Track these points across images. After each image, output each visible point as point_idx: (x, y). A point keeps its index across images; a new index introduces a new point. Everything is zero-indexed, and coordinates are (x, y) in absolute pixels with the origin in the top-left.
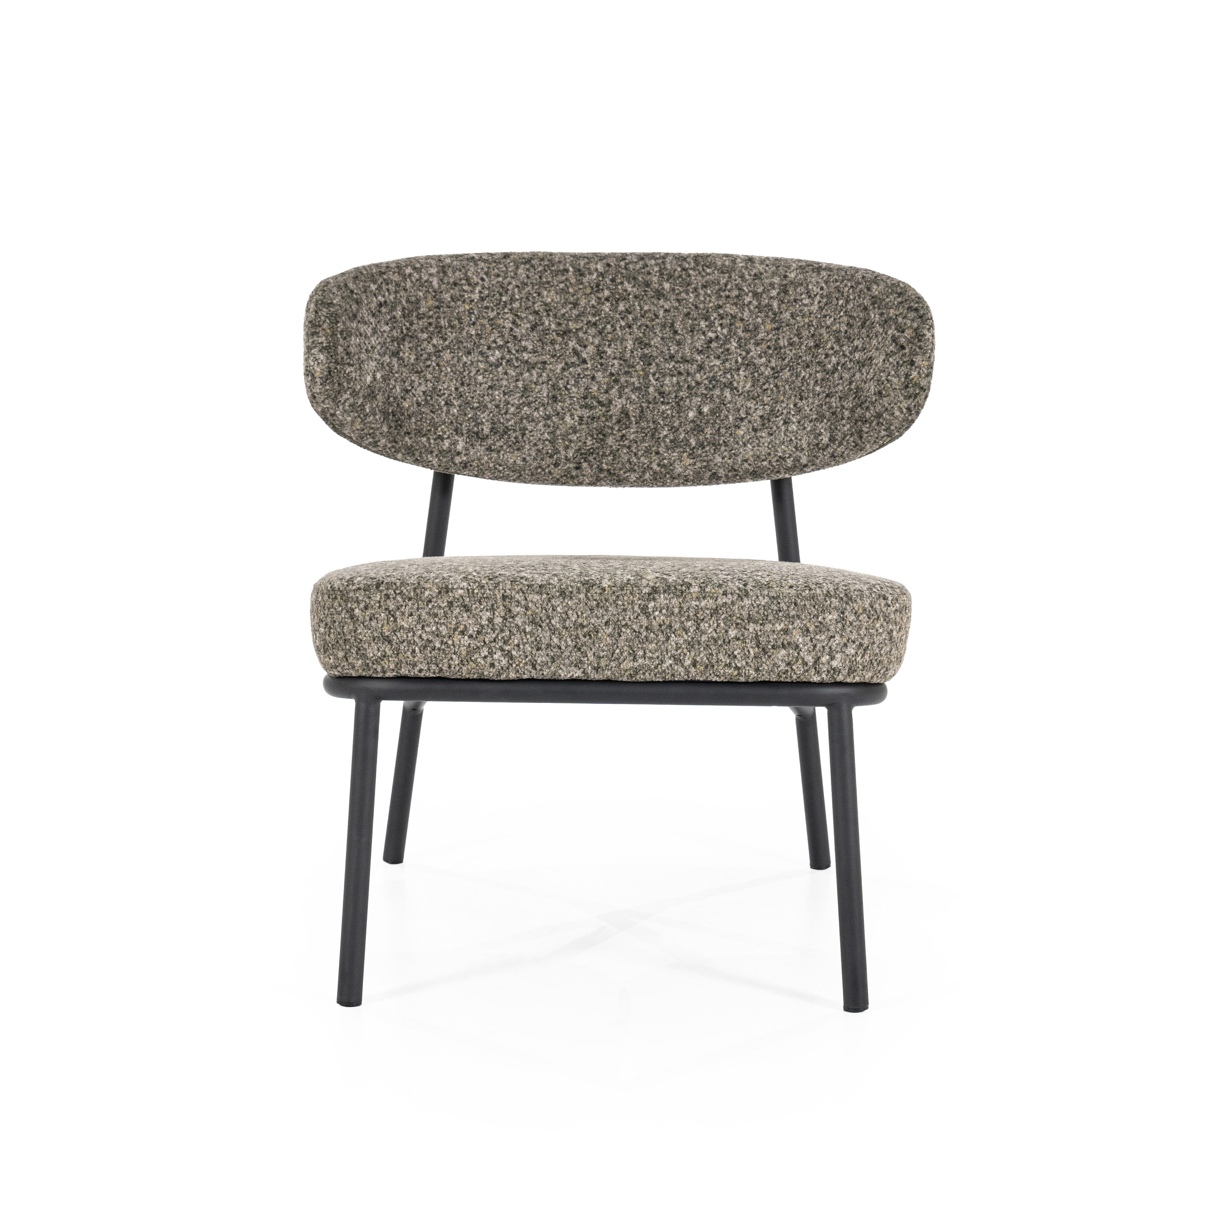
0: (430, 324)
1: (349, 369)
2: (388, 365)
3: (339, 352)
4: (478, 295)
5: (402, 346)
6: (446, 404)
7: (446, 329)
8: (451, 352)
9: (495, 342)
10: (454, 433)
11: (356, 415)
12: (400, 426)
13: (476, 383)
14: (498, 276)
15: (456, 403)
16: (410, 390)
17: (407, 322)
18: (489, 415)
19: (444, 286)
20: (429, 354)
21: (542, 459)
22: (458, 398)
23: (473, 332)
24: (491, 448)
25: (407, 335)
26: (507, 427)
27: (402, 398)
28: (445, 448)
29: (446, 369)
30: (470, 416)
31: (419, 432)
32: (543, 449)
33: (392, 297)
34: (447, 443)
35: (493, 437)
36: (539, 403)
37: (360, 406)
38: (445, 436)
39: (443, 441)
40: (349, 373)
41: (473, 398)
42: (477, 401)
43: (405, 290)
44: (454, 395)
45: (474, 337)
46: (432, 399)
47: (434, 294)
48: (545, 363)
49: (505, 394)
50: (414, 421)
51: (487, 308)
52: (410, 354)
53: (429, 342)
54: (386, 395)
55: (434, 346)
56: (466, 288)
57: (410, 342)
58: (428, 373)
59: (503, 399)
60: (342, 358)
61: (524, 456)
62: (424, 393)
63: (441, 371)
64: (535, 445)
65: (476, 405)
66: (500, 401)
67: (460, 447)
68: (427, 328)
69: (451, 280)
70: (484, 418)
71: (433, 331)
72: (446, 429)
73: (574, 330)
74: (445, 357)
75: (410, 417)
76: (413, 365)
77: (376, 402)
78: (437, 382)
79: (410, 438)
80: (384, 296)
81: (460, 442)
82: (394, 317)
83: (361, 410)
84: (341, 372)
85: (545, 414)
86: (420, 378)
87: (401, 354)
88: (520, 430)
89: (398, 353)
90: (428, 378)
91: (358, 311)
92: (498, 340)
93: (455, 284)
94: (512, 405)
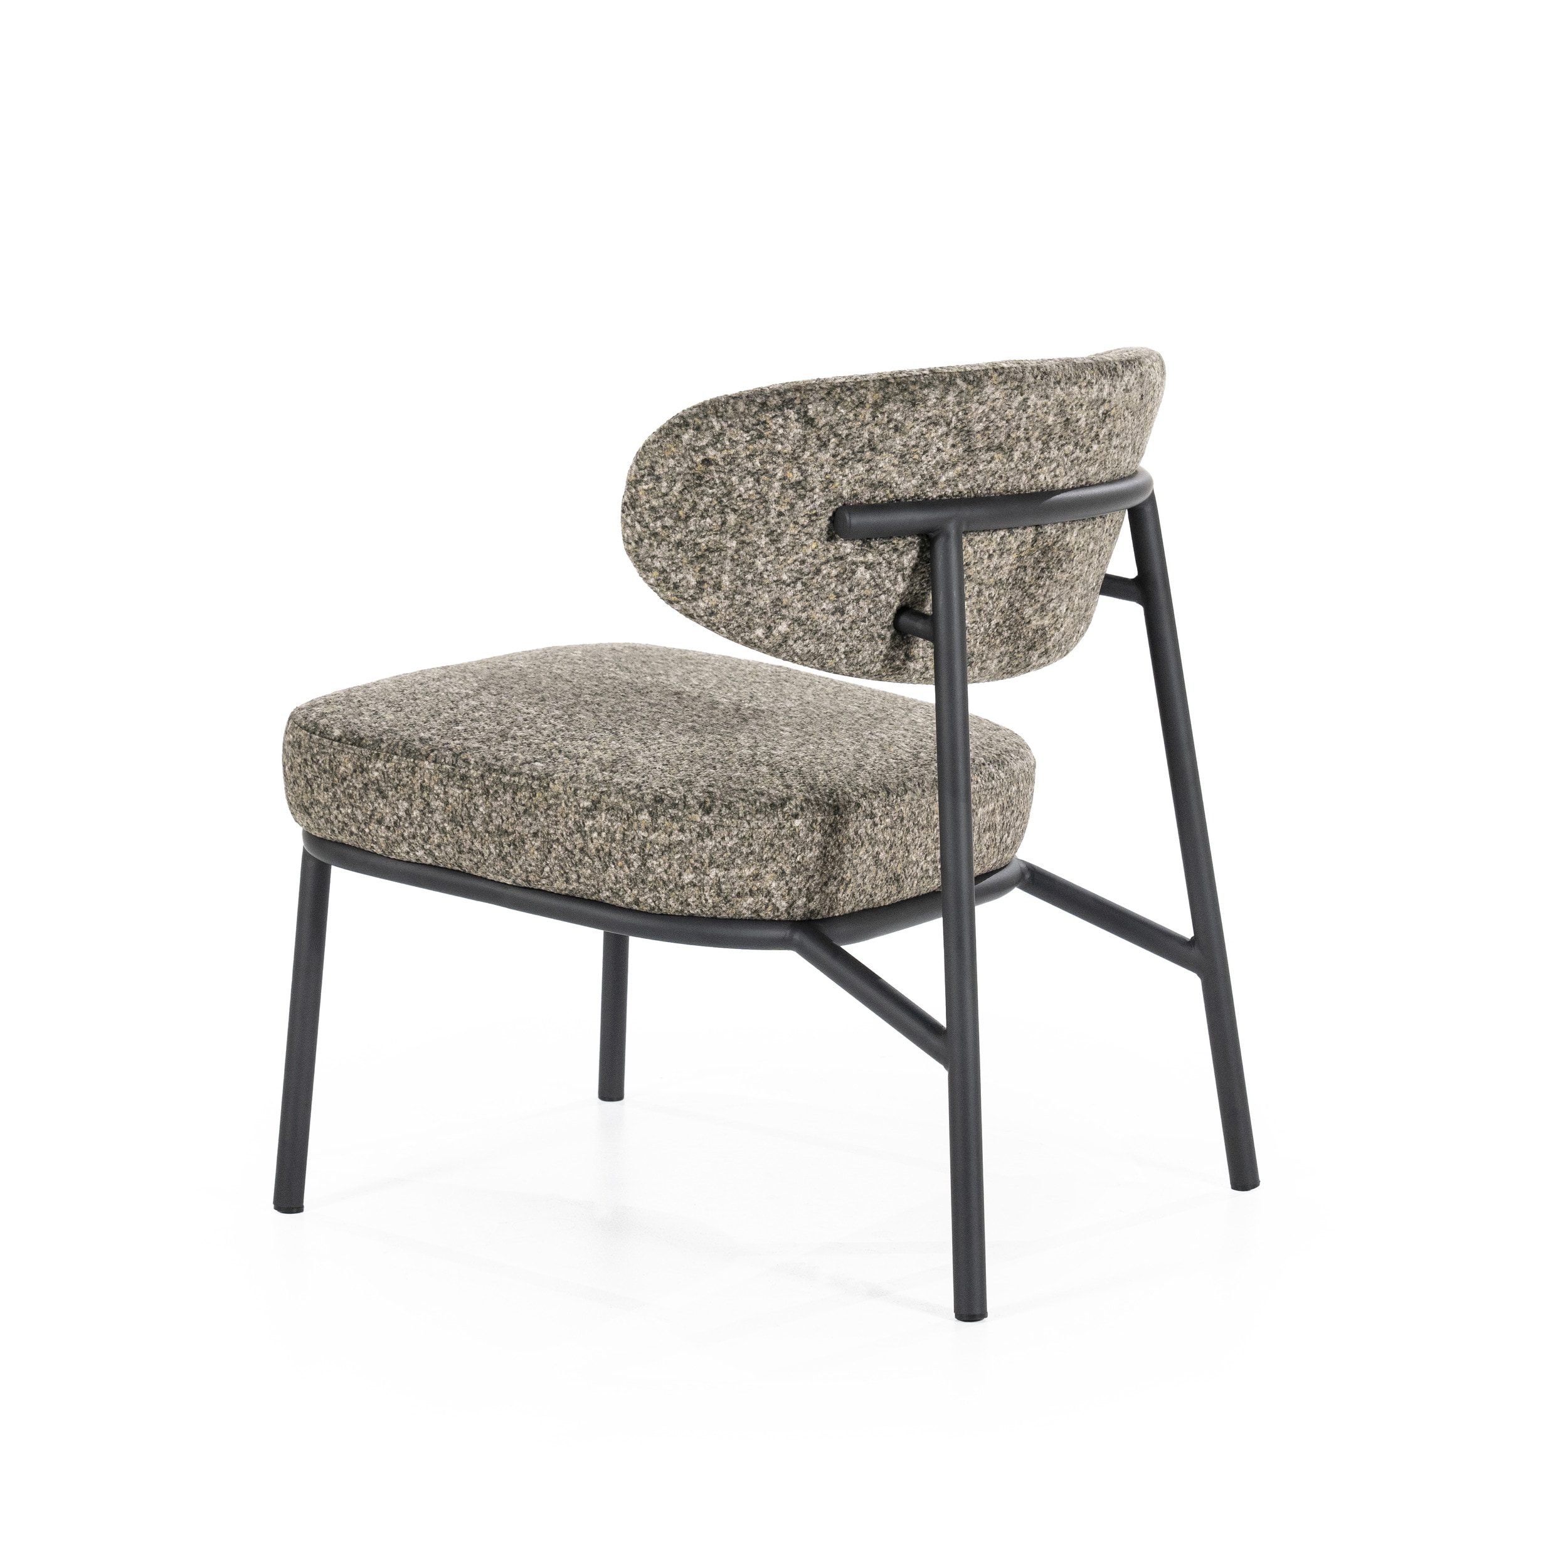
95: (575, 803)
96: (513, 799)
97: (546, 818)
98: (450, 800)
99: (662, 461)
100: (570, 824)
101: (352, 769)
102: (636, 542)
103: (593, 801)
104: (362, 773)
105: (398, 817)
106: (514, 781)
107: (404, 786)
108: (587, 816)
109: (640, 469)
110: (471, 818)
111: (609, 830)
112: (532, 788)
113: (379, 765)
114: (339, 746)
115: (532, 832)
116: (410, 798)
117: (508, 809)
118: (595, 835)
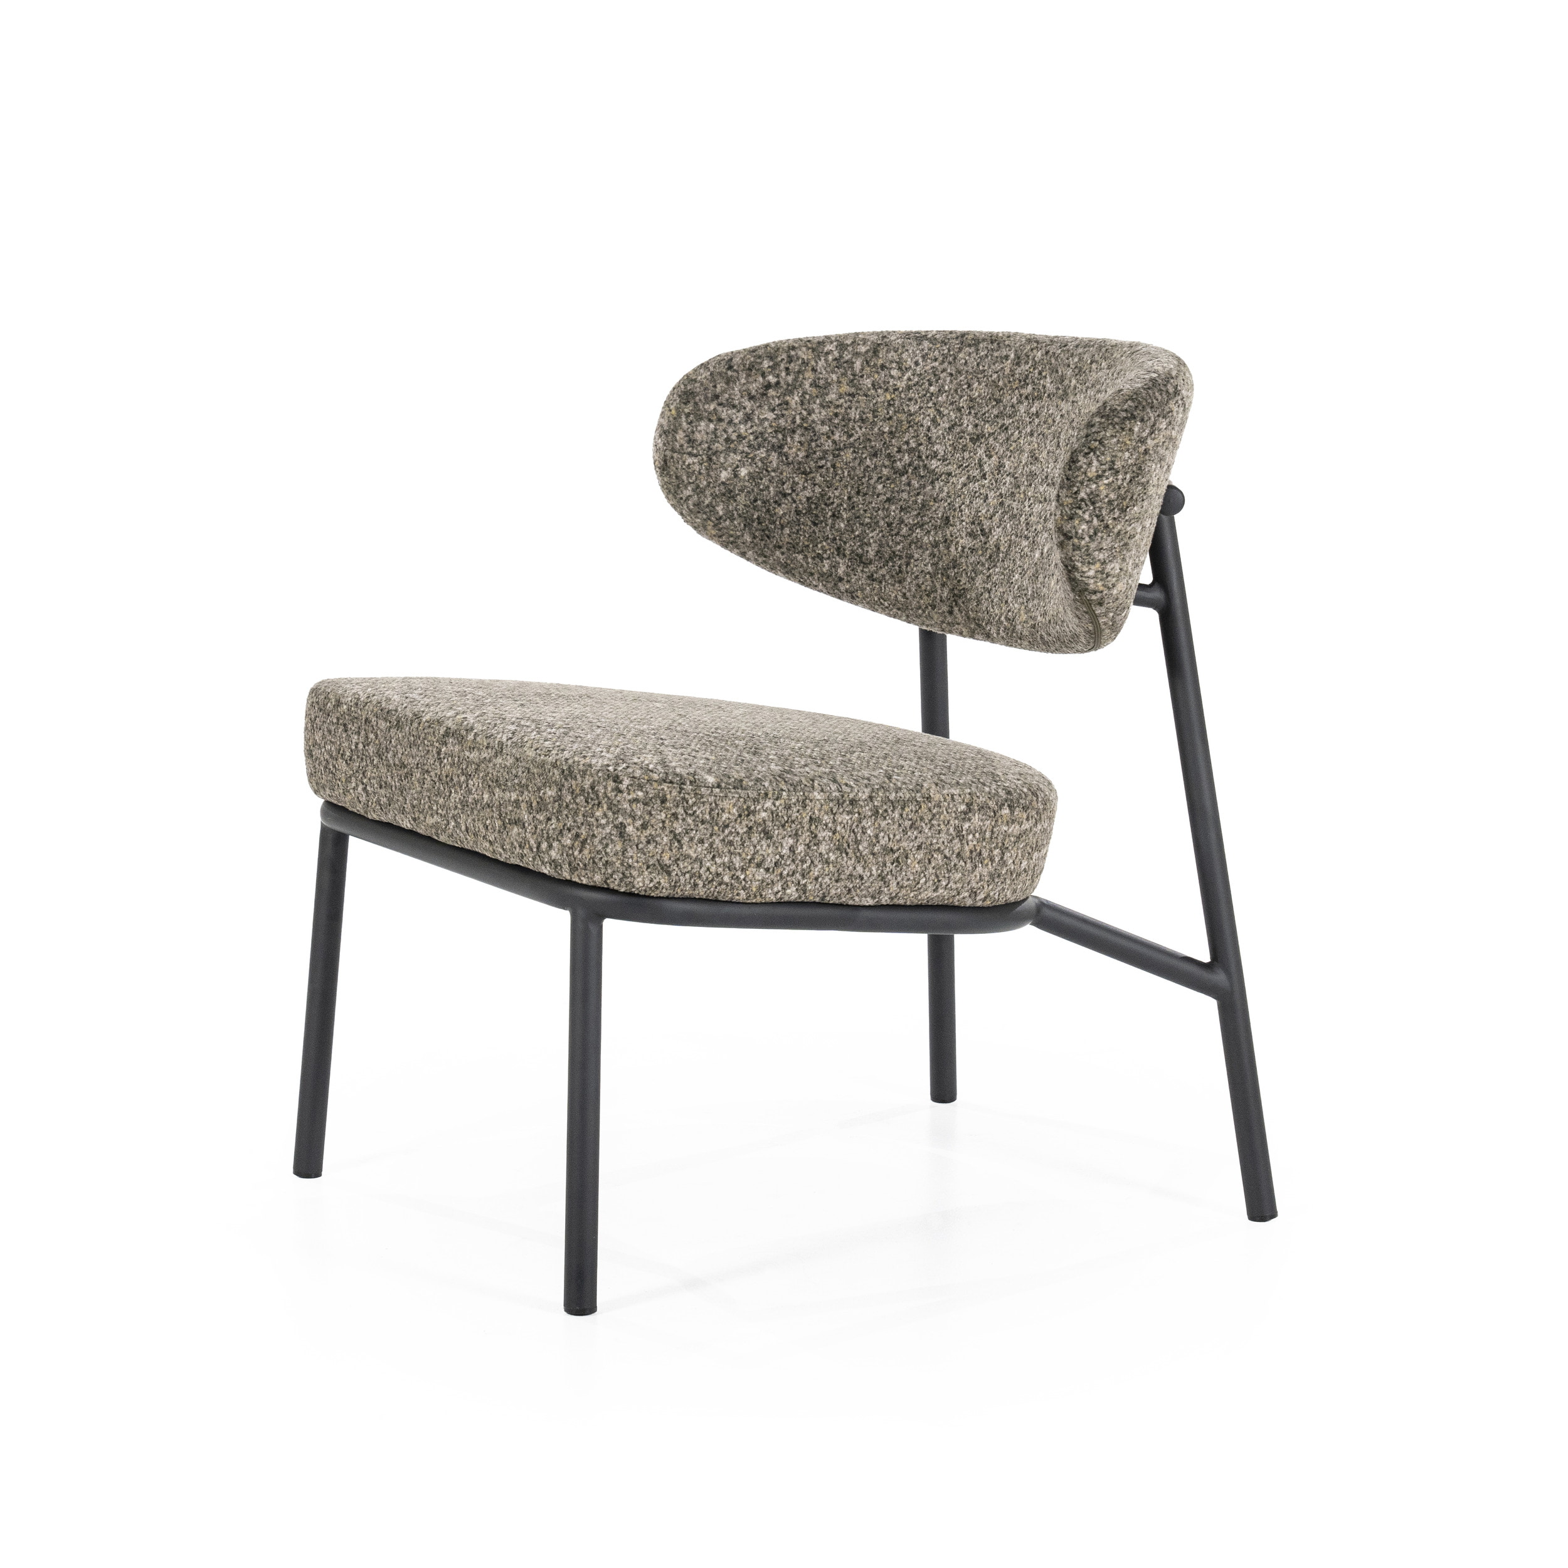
0: (836, 415)
1: (689, 460)
2: (761, 460)
3: (678, 438)
4: (905, 382)
5: (789, 439)
6: (833, 515)
7: (854, 422)
8: (854, 452)
9: (907, 443)
10: (836, 553)
11: (705, 516)
12: (768, 537)
13: (874, 493)
14: (936, 360)
15: (845, 516)
16: (789, 494)
17: (805, 410)
18: (878, 534)
19: (869, 369)
20: (825, 452)
21: (921, 598)
22: (850, 510)
23: (887, 429)
24: (872, 575)
25: (800, 426)
26: (894, 552)
27: (776, 502)
28: (824, 570)
29: (843, 473)
30: (857, 533)
31: (794, 547)
32: (923, 584)
33: (790, 379)
34: (826, 566)
35: (876, 562)
36: (932, 525)
37: (708, 506)
38: (825, 556)
39: (822, 562)
40: (689, 465)
41: (865, 511)
42: (869, 515)
43: (814, 370)
44: (845, 506)
45: (885, 435)
46: (816, 508)
47: (852, 377)
48: (949, 474)
49: (902, 509)
50: (788, 532)
51: (910, 400)
52: (799, 450)
53: (829, 437)
54: (752, 497)
55: (834, 442)
56: (894, 372)
57: (803, 435)
58: (818, 475)
59: (899, 516)
60: (682, 446)
61: (904, 590)
62: (808, 499)
63: (836, 475)
64: (917, 577)
65: (867, 520)
66: (895, 518)
67: (841, 571)
68: (830, 420)
69: (880, 362)
70: (872, 537)
71: (838, 424)
72: (827, 547)
73: (987, 436)
74: (844, 458)
75: (782, 527)
76: (800, 463)
77: (734, 504)
78: (828, 488)
79: (783, 553)
80: (778, 376)
81: (841, 565)
82: (787, 403)
83: (711, 511)
84: (678, 462)
85: (935, 540)
86: (806, 480)
87: (786, 449)
88: (906, 557)
89: (781, 447)
90: (817, 482)
91: (724, 391)
92: (911, 441)
93: (883, 367)
94: (906, 525)
95: (954, 809)
96: (901, 815)
97: (930, 829)
98: (839, 828)
99: (1120, 454)
100: (951, 830)
101: (737, 814)
102: (1090, 537)
103: (967, 804)
104: (748, 815)
105: (780, 856)
106: (901, 797)
107: (793, 822)
108: (964, 819)
109: (1101, 465)
110: (857, 842)
111: (981, 830)
112: (917, 801)
113: (768, 804)
114: (721, 792)
115: (916, 845)
116: (796, 834)
117: (896, 826)
118: (970, 837)
